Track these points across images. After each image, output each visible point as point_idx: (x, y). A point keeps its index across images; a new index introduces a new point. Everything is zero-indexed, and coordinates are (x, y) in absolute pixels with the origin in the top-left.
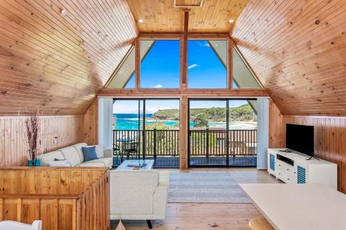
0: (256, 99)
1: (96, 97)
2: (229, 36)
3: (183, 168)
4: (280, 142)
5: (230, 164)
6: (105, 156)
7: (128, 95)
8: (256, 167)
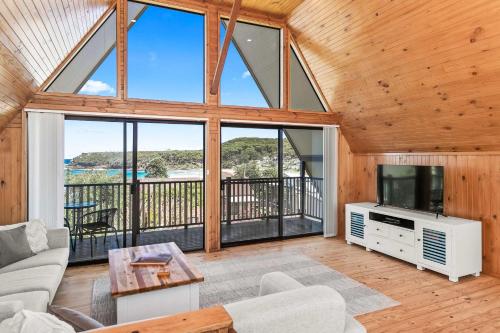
0: (321, 129)
1: (19, 110)
2: (285, 22)
3: (213, 250)
4: (350, 195)
5: (285, 234)
6: (53, 246)
7: (100, 109)
8: (321, 233)
